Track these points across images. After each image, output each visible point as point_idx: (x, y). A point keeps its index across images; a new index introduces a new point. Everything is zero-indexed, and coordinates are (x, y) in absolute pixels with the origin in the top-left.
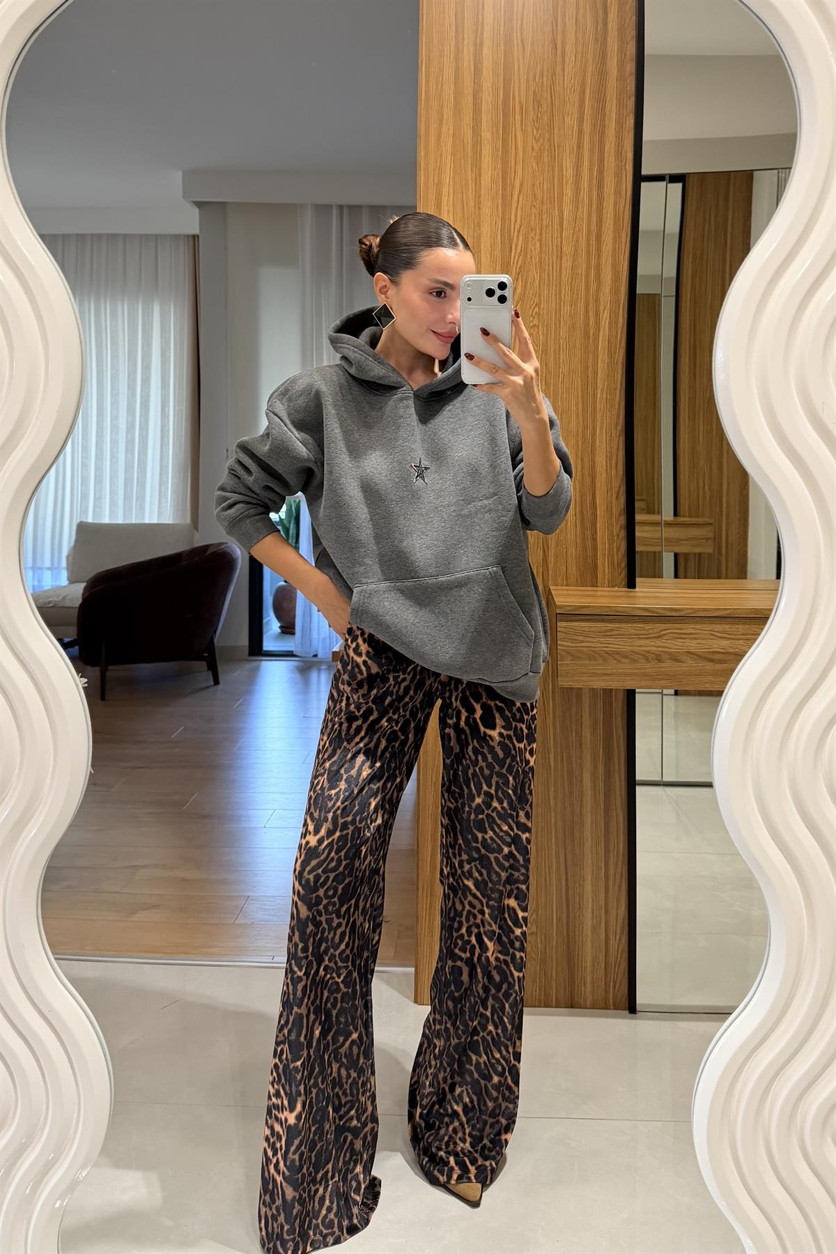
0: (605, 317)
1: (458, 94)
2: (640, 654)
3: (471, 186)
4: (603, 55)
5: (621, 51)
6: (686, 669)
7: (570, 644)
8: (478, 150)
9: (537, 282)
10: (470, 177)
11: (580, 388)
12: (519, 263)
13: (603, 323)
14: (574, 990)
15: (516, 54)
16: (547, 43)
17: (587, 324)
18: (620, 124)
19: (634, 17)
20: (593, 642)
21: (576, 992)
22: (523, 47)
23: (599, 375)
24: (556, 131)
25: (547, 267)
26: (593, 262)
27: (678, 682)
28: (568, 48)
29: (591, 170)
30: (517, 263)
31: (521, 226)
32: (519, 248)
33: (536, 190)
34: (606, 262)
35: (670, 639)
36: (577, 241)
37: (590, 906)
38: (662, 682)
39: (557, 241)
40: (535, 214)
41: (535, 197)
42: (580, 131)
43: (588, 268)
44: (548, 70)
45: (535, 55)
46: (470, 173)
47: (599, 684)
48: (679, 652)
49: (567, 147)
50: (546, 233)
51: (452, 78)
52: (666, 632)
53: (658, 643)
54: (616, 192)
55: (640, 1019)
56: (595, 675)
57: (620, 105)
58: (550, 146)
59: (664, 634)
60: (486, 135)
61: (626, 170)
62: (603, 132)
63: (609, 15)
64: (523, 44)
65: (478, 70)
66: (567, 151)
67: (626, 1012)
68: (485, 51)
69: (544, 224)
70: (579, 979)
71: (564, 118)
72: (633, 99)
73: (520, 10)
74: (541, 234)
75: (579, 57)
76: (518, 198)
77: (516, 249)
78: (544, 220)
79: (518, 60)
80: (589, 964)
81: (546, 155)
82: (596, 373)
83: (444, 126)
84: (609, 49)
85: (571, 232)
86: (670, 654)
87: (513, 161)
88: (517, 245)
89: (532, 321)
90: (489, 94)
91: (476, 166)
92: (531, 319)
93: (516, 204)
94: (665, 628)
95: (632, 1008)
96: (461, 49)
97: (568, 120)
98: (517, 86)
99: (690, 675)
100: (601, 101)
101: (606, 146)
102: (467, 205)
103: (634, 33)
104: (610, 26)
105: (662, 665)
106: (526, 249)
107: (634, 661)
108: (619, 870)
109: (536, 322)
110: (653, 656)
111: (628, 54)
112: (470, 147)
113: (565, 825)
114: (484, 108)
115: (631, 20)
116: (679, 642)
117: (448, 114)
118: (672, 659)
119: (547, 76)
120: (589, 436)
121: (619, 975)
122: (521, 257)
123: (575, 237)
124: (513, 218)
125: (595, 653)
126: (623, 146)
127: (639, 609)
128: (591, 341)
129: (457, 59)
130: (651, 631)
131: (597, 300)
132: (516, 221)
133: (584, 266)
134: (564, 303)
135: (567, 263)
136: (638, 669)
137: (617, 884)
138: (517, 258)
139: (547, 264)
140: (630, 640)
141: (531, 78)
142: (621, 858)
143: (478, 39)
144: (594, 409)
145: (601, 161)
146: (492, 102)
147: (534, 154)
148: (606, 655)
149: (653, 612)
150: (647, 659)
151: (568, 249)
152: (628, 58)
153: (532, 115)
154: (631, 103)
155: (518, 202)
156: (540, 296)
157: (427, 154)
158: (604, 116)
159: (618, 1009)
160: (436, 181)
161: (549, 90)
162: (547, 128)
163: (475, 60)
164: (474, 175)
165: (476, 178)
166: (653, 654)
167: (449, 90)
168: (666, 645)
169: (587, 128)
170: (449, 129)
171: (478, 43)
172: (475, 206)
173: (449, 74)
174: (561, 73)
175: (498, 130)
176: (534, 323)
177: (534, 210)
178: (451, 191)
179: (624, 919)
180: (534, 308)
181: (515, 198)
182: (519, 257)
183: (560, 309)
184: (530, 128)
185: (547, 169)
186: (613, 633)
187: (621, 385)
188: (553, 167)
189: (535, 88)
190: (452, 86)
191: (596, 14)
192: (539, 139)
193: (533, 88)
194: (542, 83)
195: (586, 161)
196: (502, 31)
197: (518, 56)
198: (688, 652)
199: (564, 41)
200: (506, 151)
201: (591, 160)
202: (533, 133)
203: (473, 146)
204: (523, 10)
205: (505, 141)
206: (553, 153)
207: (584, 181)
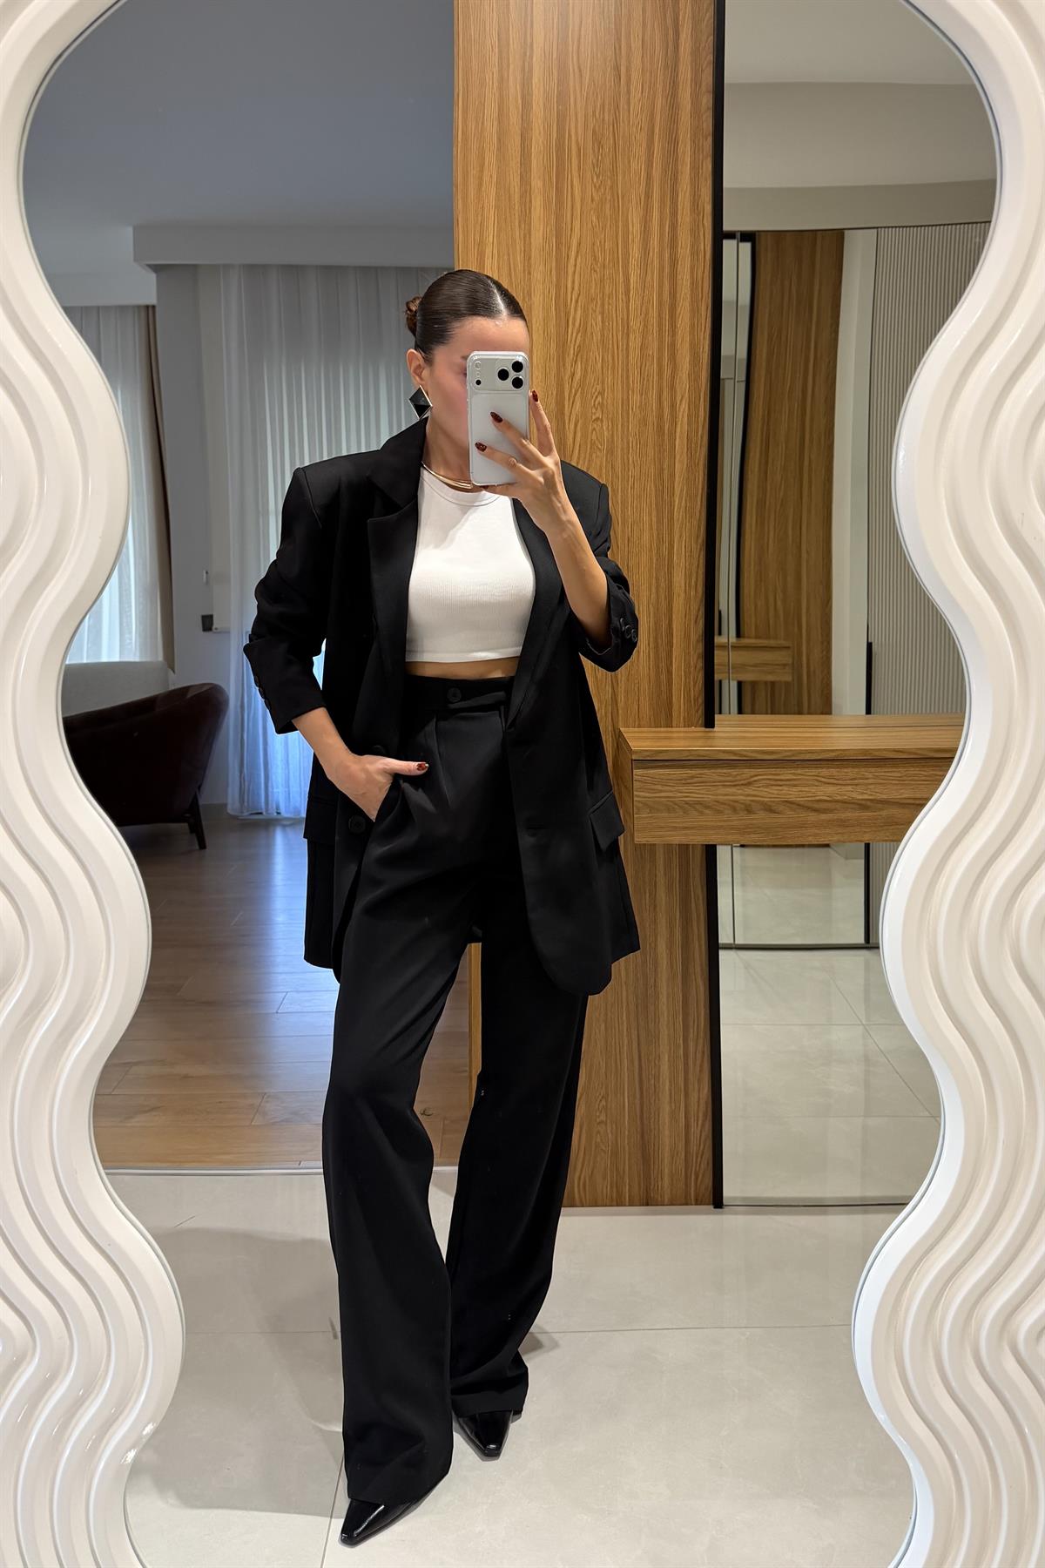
0: (683, 408)
1: (502, 134)
2: (725, 804)
3: (519, 246)
4: (674, 85)
5: (696, 82)
6: (783, 821)
7: (647, 795)
8: (528, 200)
9: (600, 365)
10: (517, 233)
11: (653, 495)
12: (578, 342)
13: (680, 417)
14: (650, 1184)
15: (571, 84)
16: (609, 69)
17: (660, 417)
18: (695, 168)
19: (712, 37)
20: (671, 791)
21: (652, 1187)
22: (581, 74)
23: (677, 479)
24: (620, 178)
25: (610, 346)
26: (667, 339)
27: (773, 837)
28: (635, 76)
29: (661, 226)
30: (575, 342)
31: (579, 296)
32: (577, 324)
33: (596, 250)
34: (683, 340)
35: (763, 786)
36: (647, 314)
37: (667, 1088)
38: (753, 836)
39: (623, 315)
40: (595, 280)
41: (595, 259)
42: (649, 177)
43: (660, 349)
44: (610, 104)
45: (594, 84)
46: (517, 230)
47: (677, 839)
48: (774, 802)
49: (634, 197)
50: (609, 304)
51: (493, 112)
52: (756, 778)
53: (748, 791)
54: (692, 254)
55: (726, 1214)
56: (675, 828)
57: (696, 146)
58: (613, 196)
59: (755, 781)
60: (537, 183)
61: (703, 226)
62: (676, 179)
63: (681, 36)
64: (580, 71)
65: (526, 103)
66: (634, 202)
67: (711, 1207)
68: (535, 80)
69: (607, 292)
70: (656, 1172)
71: (629, 162)
72: (710, 139)
73: (577, 28)
74: (603, 305)
75: (647, 86)
76: (576, 260)
77: (574, 324)
78: (607, 287)
79: (574, 90)
80: (667, 1155)
81: (608, 206)
82: (672, 475)
83: (486, 172)
84: (681, 77)
85: (639, 303)
86: (762, 803)
87: (569, 215)
88: (574, 319)
89: (595, 414)
90: (540, 133)
91: (525, 221)
92: (594, 410)
93: (573, 269)
94: (755, 774)
95: (718, 1202)
96: (506, 75)
97: (634, 165)
98: (573, 125)
99: (790, 828)
100: (672, 141)
101: (680, 195)
102: (515, 271)
103: (711, 57)
104: (682, 49)
105: (753, 816)
106: (586, 323)
107: (719, 812)
108: (700, 1048)
109: (599, 414)
110: (743, 806)
111: (704, 84)
112: (517, 196)
113: (637, 1000)
114: (534, 151)
116: (774, 790)
117: (490, 158)
118: (766, 810)
119: (610, 110)
120: (666, 553)
121: (702, 1166)
122: (580, 334)
123: (644, 309)
124: (569, 285)
125: (676, 804)
126: (699, 196)
127: (724, 751)
128: (666, 437)
129: (500, 89)
130: (738, 778)
131: (672, 388)
132: (573, 289)
133: (656, 344)
134: (633, 391)
135: (635, 341)
136: (724, 821)
137: (698, 1062)
138: (574, 334)
139: (611, 342)
140: (712, 788)
141: (590, 111)
142: (702, 1034)
143: (527, 64)
144: (671, 519)
145: (674, 214)
146: (543, 142)
147: (594, 205)
148: (686, 806)
149: (741, 755)
150: (735, 810)
151: (635, 324)
152: (704, 88)
153: (591, 158)
154: (708, 144)
155: (575, 266)
156: (603, 383)
157: (465, 207)
158: (677, 160)
159: (700, 1204)
160: (477, 237)
161: (611, 127)
162: (609, 173)
163: (523, 91)
164: (522, 232)
165: (525, 237)
166: (742, 803)
167: (491, 128)
168: (758, 793)
169: (656, 173)
170: (491, 176)
171: (526, 70)
172: (524, 271)
173: (491, 110)
174: (626, 107)
175: (550, 178)
176: (597, 415)
177: (594, 276)
178: (496, 252)
179: (706, 1103)
180: (597, 397)
181: (572, 261)
182: (577, 334)
183: (628, 398)
184: (589, 175)
185: (609, 224)
186: (696, 780)
187: (703, 489)
188: (617, 222)
189: (595, 126)
190: (496, 123)
191: (667, 35)
192: (599, 187)
193: (592, 126)
194: (603, 120)
195: (656, 214)
196: (555, 56)
197: (575, 86)
198: (786, 801)
199: (628, 70)
200: (560, 203)
201: (661, 213)
202: (592, 180)
203: (521, 197)
204: (580, 30)
205: (559, 191)
206: (616, 204)
207: (654, 240)
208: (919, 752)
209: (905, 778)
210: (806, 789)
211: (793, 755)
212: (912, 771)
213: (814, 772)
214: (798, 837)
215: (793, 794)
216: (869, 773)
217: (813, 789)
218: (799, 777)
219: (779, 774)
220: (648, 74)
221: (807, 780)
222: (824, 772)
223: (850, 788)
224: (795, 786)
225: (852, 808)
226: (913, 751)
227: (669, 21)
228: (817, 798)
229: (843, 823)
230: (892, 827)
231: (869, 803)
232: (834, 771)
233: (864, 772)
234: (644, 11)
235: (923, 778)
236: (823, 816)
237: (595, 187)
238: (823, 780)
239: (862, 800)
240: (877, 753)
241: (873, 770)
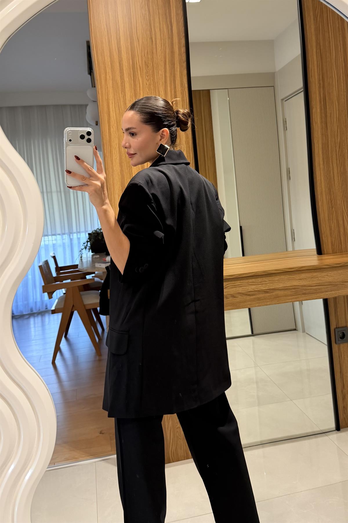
1: (112, 62)
4: (172, 44)
5: (179, 43)
8: (124, 85)
10: (121, 96)
15: (135, 44)
16: (149, 39)
18: (181, 73)
19: (183, 28)
22: (138, 41)
24: (156, 77)
27: (236, 306)
28: (158, 41)
29: (171, 92)
35: (230, 288)
38: (229, 307)
42: (165, 76)
44: (150, 51)
45: (144, 45)
46: (121, 95)
48: (234, 293)
49: (161, 83)
51: (109, 54)
52: (228, 286)
57: (181, 66)
58: (154, 83)
59: (228, 287)
60: (126, 79)
61: (185, 91)
62: (175, 76)
63: (173, 27)
64: (138, 39)
65: (120, 52)
66: (161, 84)
68: (122, 43)
71: (158, 71)
72: (185, 62)
73: (135, 24)
75: (163, 45)
79: (137, 47)
81: (152, 86)
83: (108, 75)
84: (174, 42)
86: (231, 295)
87: (139, 89)
90: (126, 62)
91: (123, 91)
94: (228, 284)
97: (160, 72)
98: (137, 59)
99: (240, 303)
100: (173, 64)
101: (176, 81)
103: (184, 34)
104: (174, 32)
111: (182, 44)
112: (119, 84)
114: (124, 68)
115: (182, 29)
116: (234, 289)
117: (109, 70)
118: (232, 297)
119: (150, 54)
126: (183, 82)
141: (143, 55)
145: (175, 87)
146: (127, 66)
147: (147, 86)
153: (145, 71)
154: (185, 65)
157: (101, 87)
158: (175, 70)
160: (106, 98)
161: (151, 60)
162: (151, 75)
164: (123, 95)
167: (108, 60)
168: (228, 291)
169: (168, 75)
170: (110, 77)
171: (118, 39)
174: (156, 53)
175: (131, 77)
178: (113, 102)
184: (144, 76)
185: (153, 92)
188: (156, 91)
189: (145, 60)
190: (109, 58)
191: (168, 27)
192: (149, 80)
193: (144, 59)
194: (148, 57)
195: (169, 88)
196: (128, 33)
197: (137, 45)
198: (238, 293)
199: (156, 39)
200: (135, 85)
201: (171, 87)
202: (146, 78)
203: (121, 84)
204: (136, 25)
205: (134, 81)
206: (155, 86)
207: (169, 97)
208: (283, 270)
209: (279, 280)
210: (245, 287)
211: (239, 276)
212: (283, 277)
213: (247, 281)
214: (244, 306)
215: (240, 290)
216: (266, 279)
217: (247, 288)
218: (242, 283)
219: (235, 283)
220: (163, 40)
221: (245, 284)
222: (250, 281)
223: (260, 286)
224: (241, 287)
225: (262, 293)
226: (282, 269)
227: (169, 23)
228: (249, 290)
229: (259, 299)
230: (278, 298)
231: (268, 290)
232: (254, 280)
233: (265, 279)
234: (159, 18)
235: (286, 279)
236: (252, 297)
237: (147, 80)
238: (250, 283)
239: (265, 289)
240: (268, 272)
241: (268, 278)
